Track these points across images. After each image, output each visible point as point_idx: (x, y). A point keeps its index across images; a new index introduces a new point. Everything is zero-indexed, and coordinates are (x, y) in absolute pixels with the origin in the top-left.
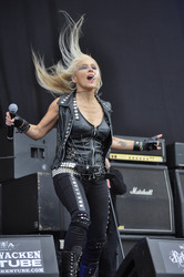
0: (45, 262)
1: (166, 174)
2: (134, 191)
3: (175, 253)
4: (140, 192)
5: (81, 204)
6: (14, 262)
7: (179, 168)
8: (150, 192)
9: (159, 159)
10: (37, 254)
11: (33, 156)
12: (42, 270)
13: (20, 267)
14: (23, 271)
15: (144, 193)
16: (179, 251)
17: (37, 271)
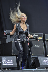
0: (14, 62)
1: (43, 42)
2: (35, 46)
3: (45, 60)
4: (36, 46)
5: (21, 49)
6: (6, 62)
7: (46, 40)
8: (39, 46)
9: (41, 38)
10: (12, 60)
11: (11, 37)
12: (13, 64)
13: (8, 64)
14: (9, 64)
15: (37, 46)
16: (46, 60)
17: (12, 64)
